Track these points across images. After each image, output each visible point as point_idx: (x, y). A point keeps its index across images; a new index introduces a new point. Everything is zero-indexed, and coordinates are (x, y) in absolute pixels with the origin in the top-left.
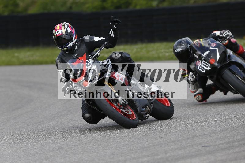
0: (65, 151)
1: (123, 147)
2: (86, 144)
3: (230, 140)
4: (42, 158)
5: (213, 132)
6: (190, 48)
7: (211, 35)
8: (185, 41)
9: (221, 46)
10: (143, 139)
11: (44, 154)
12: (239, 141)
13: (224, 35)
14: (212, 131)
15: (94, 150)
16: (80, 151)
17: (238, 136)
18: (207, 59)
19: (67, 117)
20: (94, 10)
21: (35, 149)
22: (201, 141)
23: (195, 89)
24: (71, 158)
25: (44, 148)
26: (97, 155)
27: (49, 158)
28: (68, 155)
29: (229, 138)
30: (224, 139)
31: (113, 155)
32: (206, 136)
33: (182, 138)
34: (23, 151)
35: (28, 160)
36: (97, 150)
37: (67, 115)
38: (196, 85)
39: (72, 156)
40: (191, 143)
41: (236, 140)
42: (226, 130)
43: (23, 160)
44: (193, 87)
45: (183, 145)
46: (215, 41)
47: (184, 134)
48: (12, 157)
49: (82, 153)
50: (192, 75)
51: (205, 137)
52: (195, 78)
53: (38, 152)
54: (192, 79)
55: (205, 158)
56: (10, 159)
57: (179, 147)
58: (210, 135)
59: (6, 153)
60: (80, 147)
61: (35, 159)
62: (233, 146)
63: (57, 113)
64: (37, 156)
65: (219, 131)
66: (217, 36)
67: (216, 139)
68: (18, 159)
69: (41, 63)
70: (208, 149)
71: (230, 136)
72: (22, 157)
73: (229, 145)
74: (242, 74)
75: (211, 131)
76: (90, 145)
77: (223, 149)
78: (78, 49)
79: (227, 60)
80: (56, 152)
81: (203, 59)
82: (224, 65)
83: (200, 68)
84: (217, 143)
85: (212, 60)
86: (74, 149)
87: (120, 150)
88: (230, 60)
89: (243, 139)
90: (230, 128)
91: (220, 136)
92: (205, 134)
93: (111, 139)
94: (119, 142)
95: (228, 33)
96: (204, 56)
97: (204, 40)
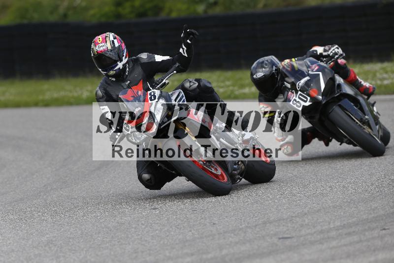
1: (152, 239)
2: (92, 236)
3: (324, 228)
5: (297, 215)
6: (276, 72)
7: (308, 52)
8: (269, 61)
11: (24, 252)
12: (338, 230)
13: (330, 53)
14: (294, 213)
16: (82, 246)
17: (336, 222)
18: (305, 89)
19: (62, 192)
21: (9, 243)
22: (277, 230)
29: (321, 224)
30: (314, 227)
31: (136, 253)
32: (285, 221)
33: (247, 225)
37: (61, 189)
40: (261, 233)
41: (334, 227)
42: (318, 212)
45: (247, 237)
47: (250, 219)
51: (283, 224)
55: (283, 256)
57: (241, 240)
58: (291, 221)
60: (82, 240)
61: (10, 260)
62: (329, 238)
63: (45, 186)
64: (12, 256)
65: (306, 214)
66: (318, 54)
67: (301, 227)
69: (17, 105)
70: (288, 242)
71: (323, 222)
73: (322, 235)
74: (358, 114)
75: (292, 213)
77: (312, 243)
78: (130, 75)
79: (336, 92)
81: (298, 89)
82: (331, 99)
83: (293, 103)
84: (303, 232)
85: (313, 91)
87: (147, 245)
88: (340, 91)
89: (344, 226)
90: (324, 208)
91: (307, 221)
92: (284, 218)
93: (133, 228)
94: (145, 232)
95: (336, 50)
96: (300, 84)
97: (298, 60)
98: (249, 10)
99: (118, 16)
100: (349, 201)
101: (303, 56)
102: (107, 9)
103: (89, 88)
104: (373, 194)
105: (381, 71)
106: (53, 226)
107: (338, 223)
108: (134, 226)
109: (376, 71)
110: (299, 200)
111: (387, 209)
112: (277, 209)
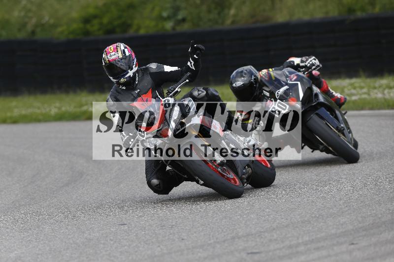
2: (60, 252)
3: (292, 243)
5: (265, 230)
6: (255, 81)
7: (285, 63)
8: (248, 71)
9: (304, 80)
10: (152, 242)
12: (306, 244)
13: (308, 64)
20: (71, 37)
22: (246, 245)
29: (290, 239)
30: (283, 242)
32: (253, 236)
40: (229, 248)
41: (303, 242)
42: (286, 227)
45: (216, 252)
46: (296, 73)
47: (218, 235)
51: (252, 239)
58: (259, 236)
62: (297, 252)
63: (13, 202)
65: (274, 229)
66: (295, 64)
67: (270, 242)
70: (256, 257)
71: (291, 237)
73: (290, 250)
74: (334, 122)
75: (261, 229)
77: (281, 258)
79: (314, 101)
81: (277, 98)
82: (309, 108)
84: (272, 247)
85: (291, 99)
88: (318, 100)
89: (312, 241)
90: (292, 223)
91: (275, 236)
92: (253, 233)
93: (101, 243)
94: (114, 248)
95: (314, 61)
96: (279, 93)
97: (275, 70)
98: (218, 27)
99: (87, 33)
100: (317, 216)
101: (280, 66)
102: (75, 26)
103: (58, 105)
104: (341, 209)
105: (350, 87)
106: (22, 242)
107: (306, 238)
108: (102, 242)
109: (344, 87)
110: (268, 215)
111: (356, 224)
112: (245, 225)
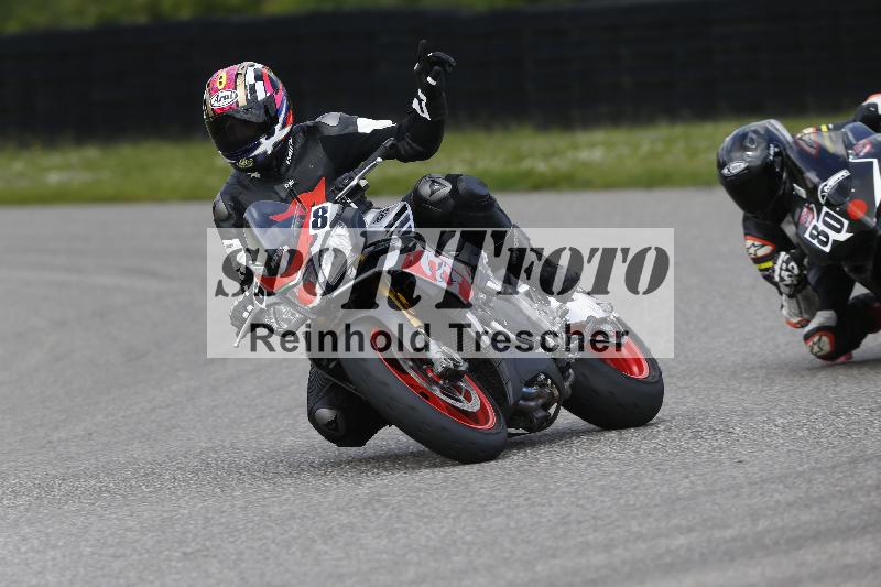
0: (393, 509)
1: (601, 495)
4: (311, 533)
6: (779, 159)
7: (858, 108)
8: (762, 132)
10: (672, 466)
11: (318, 519)
15: (495, 506)
16: (446, 508)
18: (838, 201)
21: (287, 500)
23: (801, 312)
24: (413, 533)
25: (316, 496)
26: (508, 525)
27: (336, 534)
28: (405, 523)
31: (564, 524)
33: (813, 464)
34: (244, 509)
35: (260, 539)
36: (508, 506)
38: (807, 299)
39: (418, 528)
40: (844, 483)
43: (243, 542)
44: (795, 305)
45: (815, 492)
46: (870, 134)
47: (821, 452)
48: (205, 528)
49: (454, 518)
50: (787, 262)
52: (796, 271)
53: (295, 511)
54: (786, 278)
56: (196, 535)
57: (800, 498)
59: (183, 515)
60: (446, 495)
61: (286, 536)
64: (292, 528)
66: (880, 112)
68: (226, 536)
72: (238, 530)
76: (482, 488)
78: (296, 165)
80: (361, 514)
81: (822, 202)
83: (811, 235)
85: (856, 205)
86: (425, 504)
96: (826, 189)
97: (834, 129)
